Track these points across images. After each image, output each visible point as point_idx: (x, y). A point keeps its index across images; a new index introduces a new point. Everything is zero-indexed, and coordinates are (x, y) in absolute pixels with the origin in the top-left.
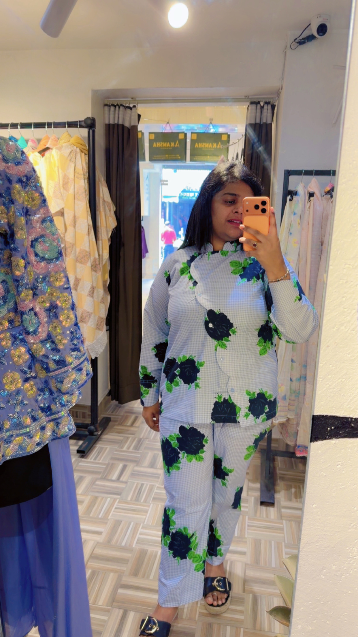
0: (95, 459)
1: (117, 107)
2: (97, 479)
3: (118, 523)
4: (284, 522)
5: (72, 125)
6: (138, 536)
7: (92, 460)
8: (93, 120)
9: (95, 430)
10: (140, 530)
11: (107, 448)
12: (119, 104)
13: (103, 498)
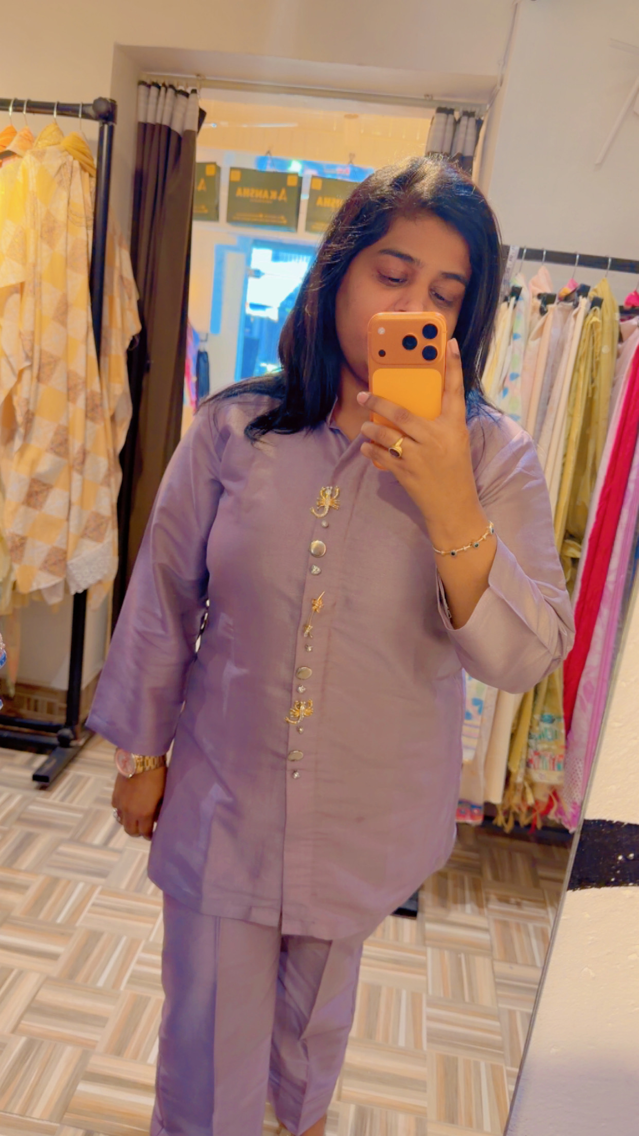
0: (63, 800)
1: (163, 89)
2: (61, 842)
3: (93, 937)
4: (429, 951)
5: (66, 110)
6: (133, 966)
7: (57, 801)
8: (113, 105)
9: (72, 736)
10: (140, 954)
11: (89, 778)
12: (167, 84)
13: (69, 881)
